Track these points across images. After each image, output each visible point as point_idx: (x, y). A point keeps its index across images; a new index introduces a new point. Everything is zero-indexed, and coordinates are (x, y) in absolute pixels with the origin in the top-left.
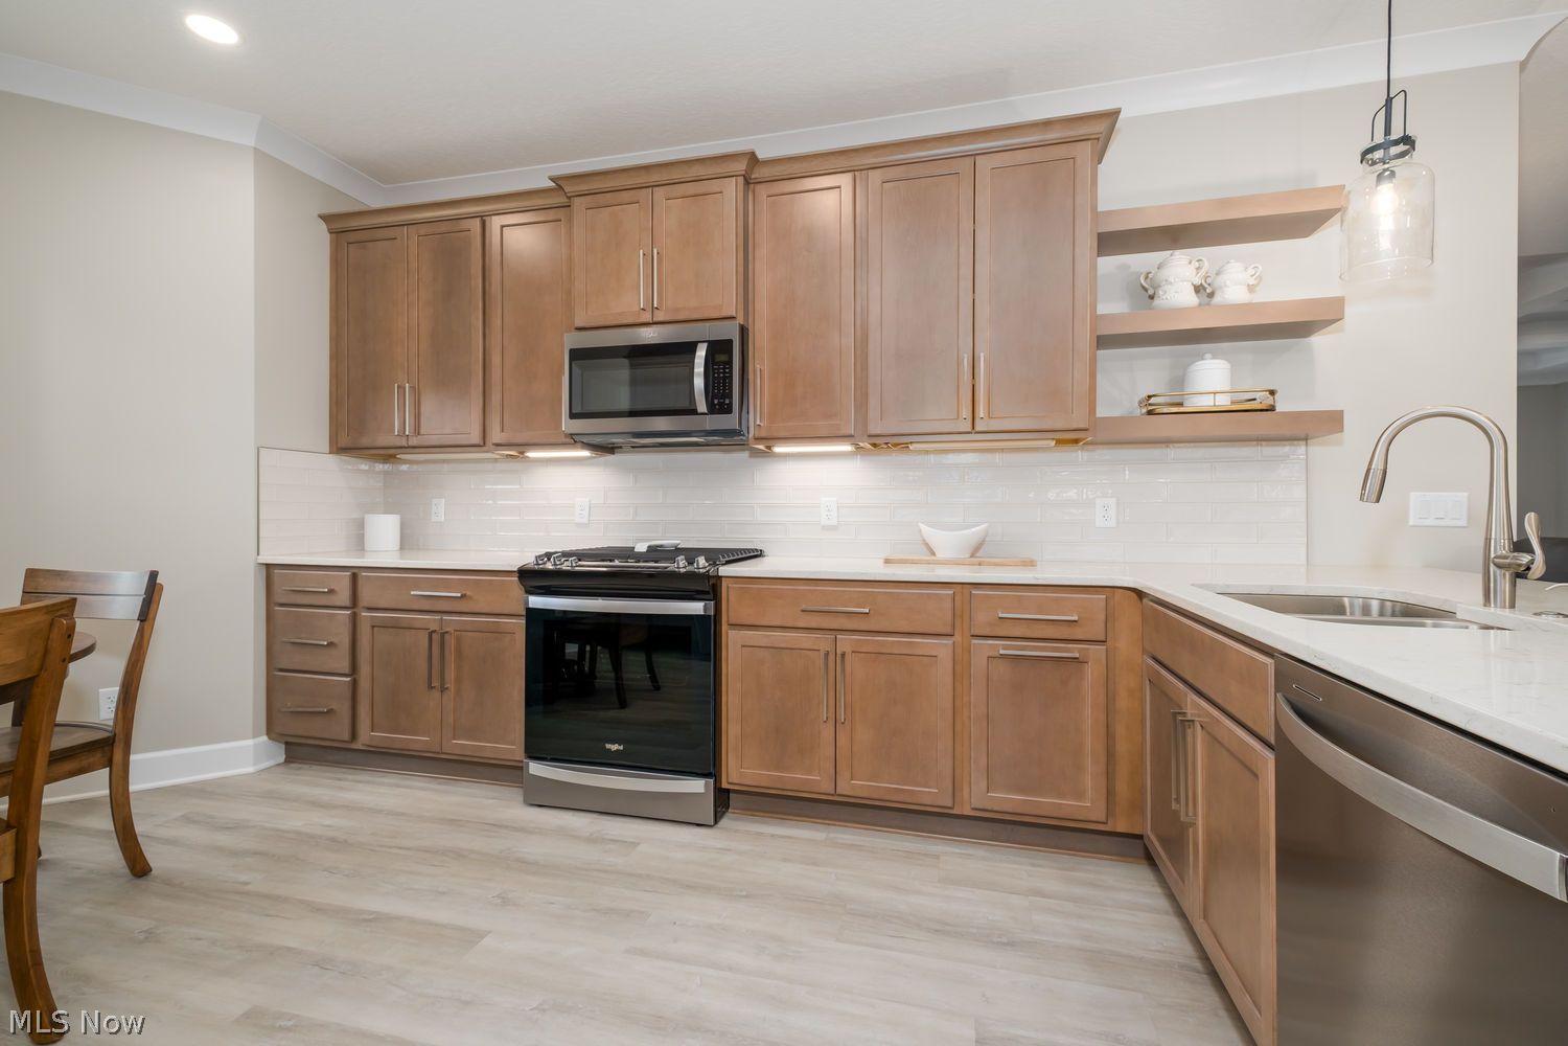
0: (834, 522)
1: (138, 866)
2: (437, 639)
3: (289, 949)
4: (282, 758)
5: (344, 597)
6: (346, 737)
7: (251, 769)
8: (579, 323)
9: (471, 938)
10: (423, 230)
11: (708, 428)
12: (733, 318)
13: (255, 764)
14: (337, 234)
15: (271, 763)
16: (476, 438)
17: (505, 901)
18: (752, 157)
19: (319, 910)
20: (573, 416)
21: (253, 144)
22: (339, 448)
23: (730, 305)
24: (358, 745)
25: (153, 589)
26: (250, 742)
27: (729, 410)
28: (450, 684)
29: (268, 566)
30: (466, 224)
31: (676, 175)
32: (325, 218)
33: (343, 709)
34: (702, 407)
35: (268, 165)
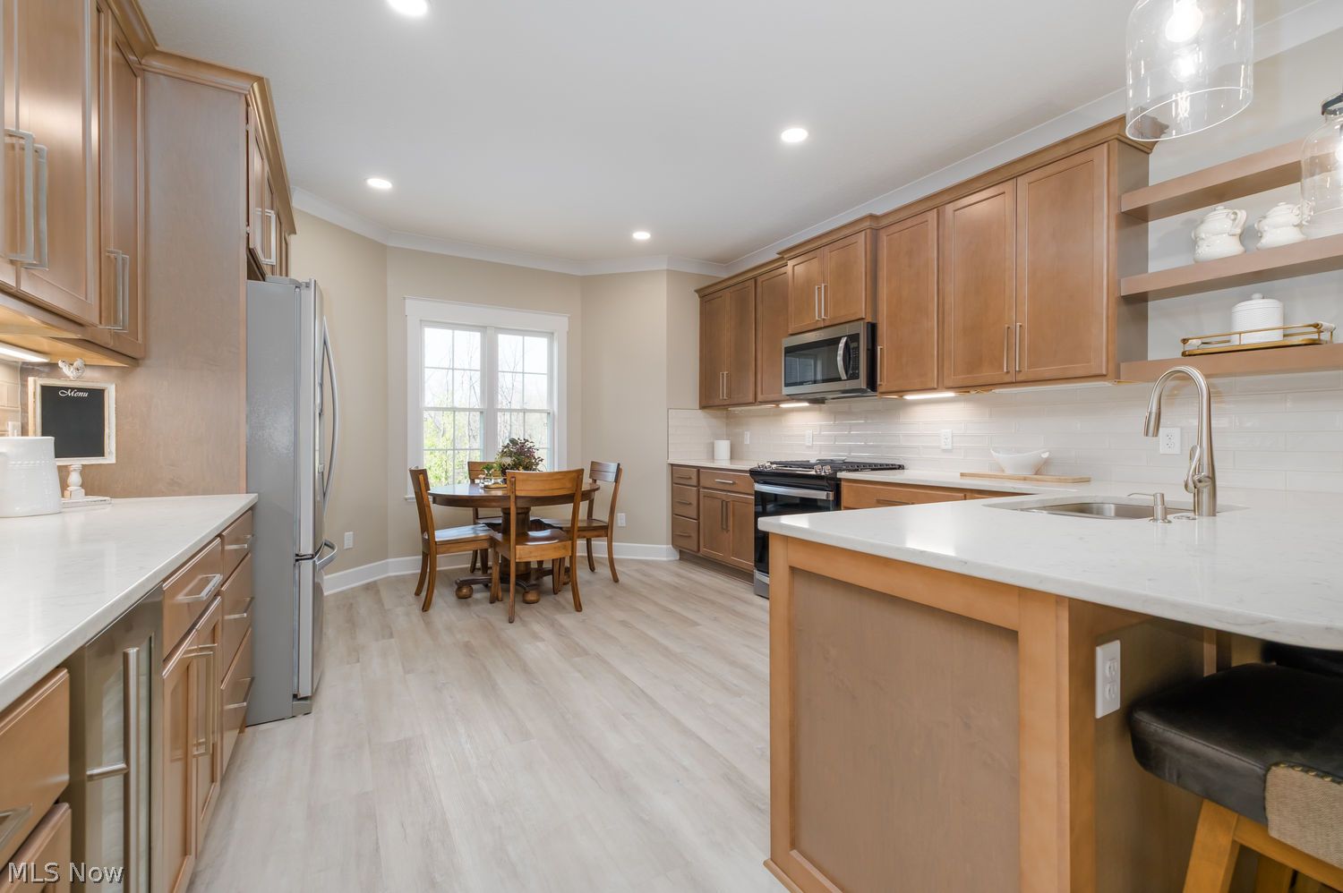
0: (949, 447)
1: (616, 580)
2: (725, 504)
3: (641, 611)
4: (678, 557)
5: (694, 482)
6: (695, 549)
7: (665, 559)
8: (791, 332)
9: (695, 624)
10: (731, 289)
11: (847, 388)
12: (863, 319)
13: (667, 557)
14: (702, 297)
15: (672, 558)
16: (751, 398)
17: (716, 619)
18: (872, 217)
19: (656, 604)
20: (786, 385)
21: (665, 267)
22: (703, 407)
23: (861, 310)
24: (699, 555)
25: (619, 470)
26: (665, 546)
27: (857, 377)
28: (731, 528)
29: (672, 465)
30: (747, 284)
31: (834, 237)
32: (696, 291)
33: (694, 535)
34: (844, 376)
35: (672, 274)
